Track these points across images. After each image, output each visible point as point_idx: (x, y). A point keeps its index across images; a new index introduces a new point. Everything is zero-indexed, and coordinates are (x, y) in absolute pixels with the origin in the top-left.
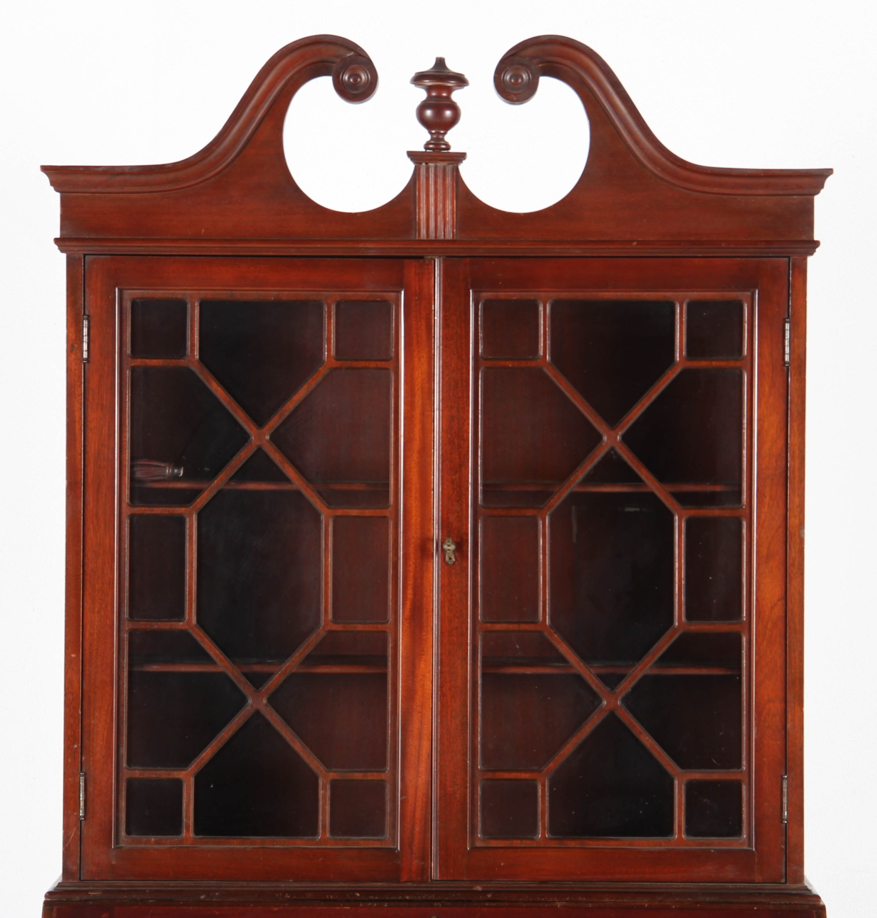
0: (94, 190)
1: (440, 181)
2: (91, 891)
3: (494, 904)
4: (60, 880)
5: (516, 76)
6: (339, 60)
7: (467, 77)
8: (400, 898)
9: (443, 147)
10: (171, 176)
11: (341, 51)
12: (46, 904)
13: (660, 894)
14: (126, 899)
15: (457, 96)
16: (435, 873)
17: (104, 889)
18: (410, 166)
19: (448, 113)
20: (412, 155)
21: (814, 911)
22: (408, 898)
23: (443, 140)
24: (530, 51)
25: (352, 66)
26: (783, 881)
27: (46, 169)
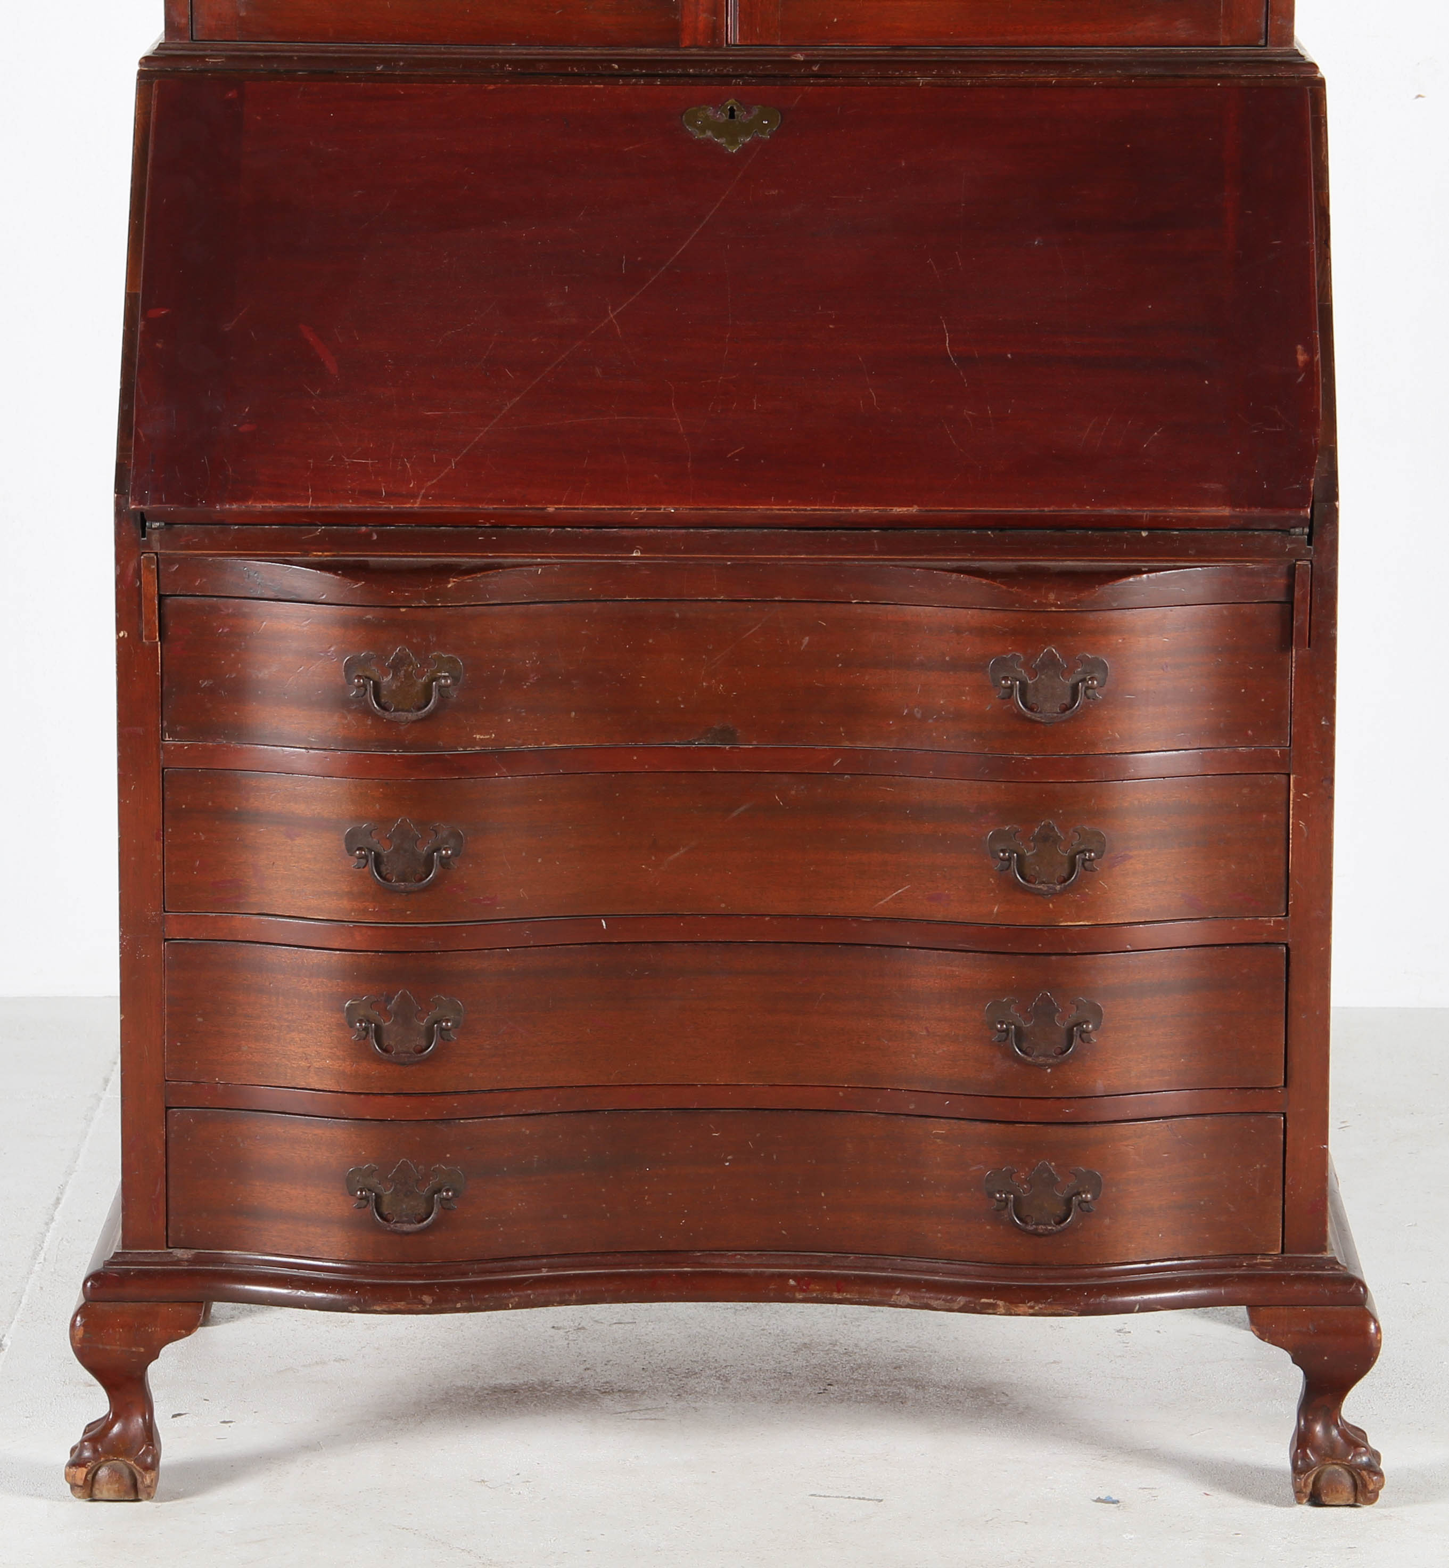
2: (212, 56)
3: (823, 81)
4: (162, 40)
8: (680, 71)
12: (141, 74)
13: (1075, 64)
14: (262, 70)
16: (733, 34)
17: (227, 53)
21: (1308, 88)
22: (691, 70)
26: (1262, 42)
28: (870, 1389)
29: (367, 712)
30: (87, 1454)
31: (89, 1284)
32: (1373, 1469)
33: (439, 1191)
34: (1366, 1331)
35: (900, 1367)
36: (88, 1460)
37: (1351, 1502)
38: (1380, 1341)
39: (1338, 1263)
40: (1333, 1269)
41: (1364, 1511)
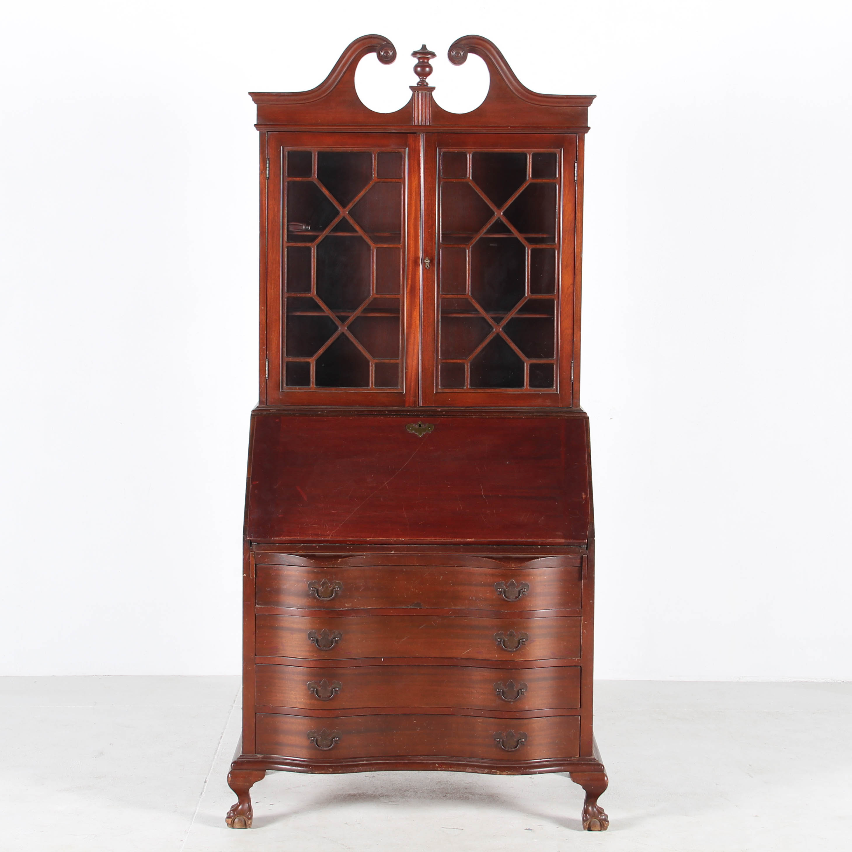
0: (271, 103)
1: (424, 99)
2: (272, 410)
3: (446, 416)
4: (258, 405)
5: (457, 53)
6: (379, 45)
7: (436, 53)
8: (405, 414)
9: (425, 84)
10: (305, 97)
11: (381, 41)
12: (252, 415)
13: (518, 412)
14: (286, 413)
15: (431, 62)
16: (420, 403)
17: (276, 409)
18: (410, 93)
19: (427, 69)
20: (412, 88)
21: (584, 419)
22: (408, 413)
23: (425, 81)
24: (463, 42)
25: (385, 48)
26: (571, 406)
27: (250, 94)
28: (458, 795)
29: (315, 598)
30: (232, 815)
31: (233, 765)
32: (606, 820)
33: (334, 738)
34: (604, 780)
35: (467, 789)
36: (232, 816)
37: (600, 830)
38: (608, 783)
39: (595, 759)
40: (594, 761)
41: (604, 832)
